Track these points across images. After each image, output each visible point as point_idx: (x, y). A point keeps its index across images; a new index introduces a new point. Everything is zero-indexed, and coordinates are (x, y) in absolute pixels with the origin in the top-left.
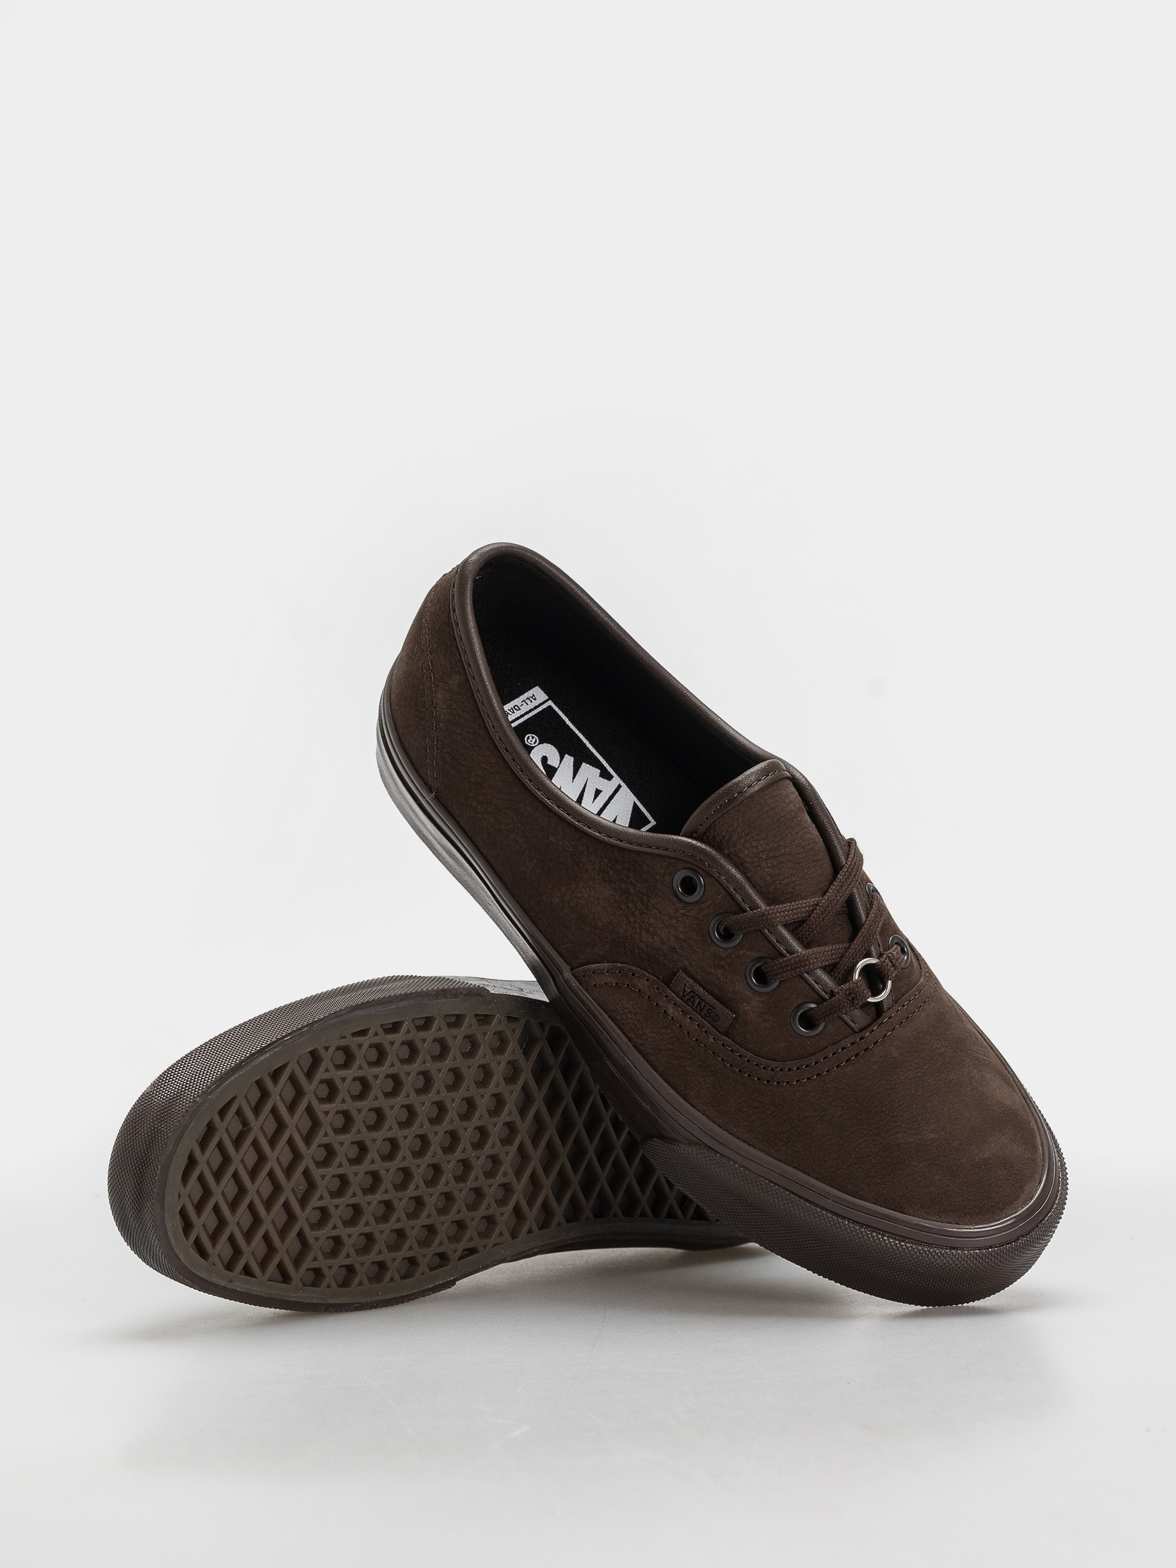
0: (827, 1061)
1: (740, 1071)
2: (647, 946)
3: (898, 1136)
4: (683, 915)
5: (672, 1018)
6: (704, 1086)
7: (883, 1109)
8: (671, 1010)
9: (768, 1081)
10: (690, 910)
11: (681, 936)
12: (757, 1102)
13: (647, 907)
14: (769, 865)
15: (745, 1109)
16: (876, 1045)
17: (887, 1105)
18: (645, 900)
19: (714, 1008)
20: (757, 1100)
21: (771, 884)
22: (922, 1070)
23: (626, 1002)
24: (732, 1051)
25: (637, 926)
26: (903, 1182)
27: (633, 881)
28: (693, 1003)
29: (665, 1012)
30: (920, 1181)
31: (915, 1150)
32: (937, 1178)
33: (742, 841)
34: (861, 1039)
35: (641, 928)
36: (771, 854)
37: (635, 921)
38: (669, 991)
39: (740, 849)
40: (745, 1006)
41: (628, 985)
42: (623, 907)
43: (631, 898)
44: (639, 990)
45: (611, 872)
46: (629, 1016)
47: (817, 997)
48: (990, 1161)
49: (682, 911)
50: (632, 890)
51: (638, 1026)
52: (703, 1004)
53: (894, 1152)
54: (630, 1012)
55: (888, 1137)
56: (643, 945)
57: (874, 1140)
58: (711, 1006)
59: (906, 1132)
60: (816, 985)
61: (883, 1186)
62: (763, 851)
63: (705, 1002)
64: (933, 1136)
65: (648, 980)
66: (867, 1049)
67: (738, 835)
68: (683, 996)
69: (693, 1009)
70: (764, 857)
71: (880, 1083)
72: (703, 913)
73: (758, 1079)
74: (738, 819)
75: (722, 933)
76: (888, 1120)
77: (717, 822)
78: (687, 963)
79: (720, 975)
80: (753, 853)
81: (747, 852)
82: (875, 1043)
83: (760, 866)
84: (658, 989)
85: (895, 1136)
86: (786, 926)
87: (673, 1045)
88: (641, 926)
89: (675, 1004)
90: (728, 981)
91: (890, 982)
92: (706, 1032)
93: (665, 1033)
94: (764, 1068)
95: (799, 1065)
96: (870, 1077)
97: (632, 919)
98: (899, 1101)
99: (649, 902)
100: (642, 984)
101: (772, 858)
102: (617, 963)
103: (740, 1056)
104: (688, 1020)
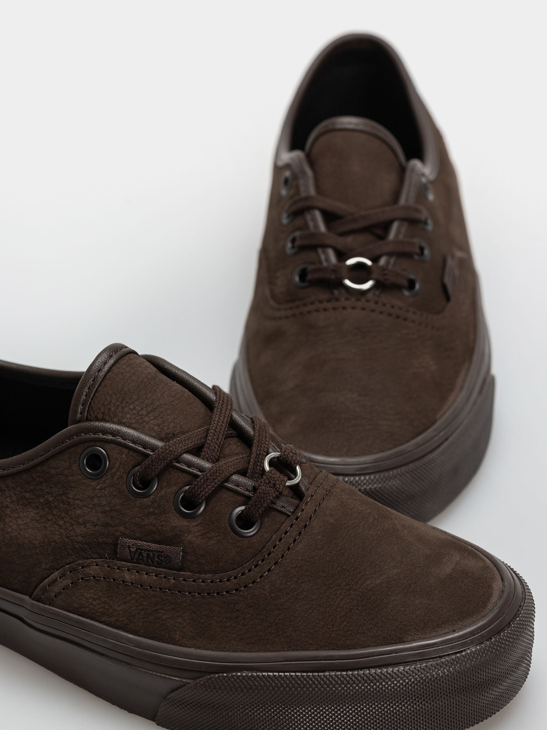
0: (277, 549)
1: (208, 594)
2: (83, 537)
3: (367, 583)
4: (101, 489)
5: (132, 583)
6: (185, 624)
7: (344, 567)
8: (127, 576)
9: (236, 590)
10: (104, 482)
11: (107, 508)
12: (236, 612)
13: (69, 504)
14: (152, 418)
15: (228, 624)
16: (312, 519)
17: (345, 563)
18: (64, 498)
19: (162, 552)
20: (234, 610)
21: (161, 431)
22: (360, 527)
23: (87, 593)
24: (194, 581)
25: (68, 525)
26: (391, 617)
27: (48, 490)
28: (142, 559)
29: (123, 582)
30: (405, 610)
31: (387, 588)
32: (417, 602)
33: (120, 409)
34: (297, 519)
35: (72, 525)
36: (149, 409)
37: (65, 522)
38: (118, 562)
39: (122, 417)
40: (187, 537)
41: (82, 579)
42: (50, 517)
43: (53, 505)
44: (94, 577)
45: (27, 495)
46: (95, 603)
47: (243, 499)
48: (454, 575)
49: (98, 487)
50: (51, 499)
51: (106, 607)
52: (151, 554)
53: (371, 597)
54: (95, 599)
55: (360, 587)
56: (80, 538)
57: (349, 595)
58: (159, 551)
59: (373, 577)
60: (238, 488)
61: (376, 628)
62: (142, 409)
63: (152, 551)
64: (395, 571)
65: (97, 565)
66: (306, 526)
67: (114, 405)
68: (132, 559)
69: (145, 565)
70: (144, 413)
71: (330, 548)
72: (116, 477)
73: (227, 592)
74: (108, 393)
75: (140, 485)
76: (352, 574)
77: (92, 404)
78: (122, 528)
79: (154, 522)
80: (134, 414)
81: (128, 416)
82: (310, 519)
83: (144, 421)
84: (108, 567)
85: (365, 585)
86: (189, 452)
87: (143, 605)
88: (71, 524)
89: (128, 570)
90: (163, 523)
91: (298, 468)
92: (165, 577)
93: (131, 600)
94: (228, 580)
95: (255, 563)
96: (320, 547)
97: (61, 523)
98: (353, 556)
99: (69, 498)
100: (93, 570)
101: (151, 411)
102: (65, 566)
103: (203, 582)
104: (146, 576)
